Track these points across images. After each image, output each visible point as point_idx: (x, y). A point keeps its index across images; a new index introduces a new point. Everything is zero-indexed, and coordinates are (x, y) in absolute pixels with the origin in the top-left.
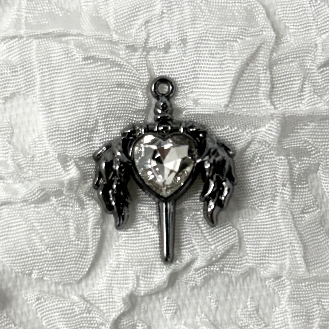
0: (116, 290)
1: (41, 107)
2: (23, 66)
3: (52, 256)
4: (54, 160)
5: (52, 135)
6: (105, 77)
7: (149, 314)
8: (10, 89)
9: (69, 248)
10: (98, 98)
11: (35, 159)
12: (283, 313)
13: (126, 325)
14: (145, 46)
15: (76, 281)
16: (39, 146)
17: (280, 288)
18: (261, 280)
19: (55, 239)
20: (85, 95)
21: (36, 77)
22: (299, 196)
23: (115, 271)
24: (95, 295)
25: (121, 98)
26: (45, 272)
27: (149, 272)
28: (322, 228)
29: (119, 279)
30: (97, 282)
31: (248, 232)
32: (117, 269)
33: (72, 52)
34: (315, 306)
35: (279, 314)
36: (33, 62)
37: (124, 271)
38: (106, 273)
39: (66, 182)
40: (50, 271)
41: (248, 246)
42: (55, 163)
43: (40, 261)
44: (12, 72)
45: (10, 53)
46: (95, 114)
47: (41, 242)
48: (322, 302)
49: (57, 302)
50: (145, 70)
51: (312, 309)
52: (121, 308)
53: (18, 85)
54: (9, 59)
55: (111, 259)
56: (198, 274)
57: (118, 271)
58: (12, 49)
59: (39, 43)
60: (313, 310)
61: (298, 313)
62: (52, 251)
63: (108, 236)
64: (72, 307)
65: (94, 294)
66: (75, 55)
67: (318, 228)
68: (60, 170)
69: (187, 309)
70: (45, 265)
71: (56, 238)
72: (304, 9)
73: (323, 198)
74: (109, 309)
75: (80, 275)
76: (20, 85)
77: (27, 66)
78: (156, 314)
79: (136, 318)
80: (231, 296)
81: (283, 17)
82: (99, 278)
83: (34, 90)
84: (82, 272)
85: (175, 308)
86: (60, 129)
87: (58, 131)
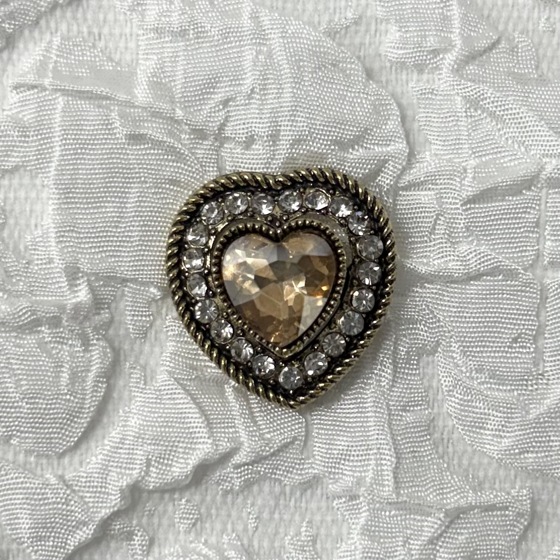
0: (112, 476)
1: (54, 193)
2: (38, 130)
3: (29, 411)
4: (58, 272)
5: (63, 236)
6: (155, 165)
7: (156, 520)
8: (13, 159)
9: (55, 404)
10: (139, 194)
11: (31, 267)
12: (350, 551)
13: (119, 529)
14: (220, 134)
15: (56, 453)
16: (40, 248)
17: (353, 514)
18: (328, 498)
19: (37, 387)
20: (121, 188)
21: (54, 150)
22: (403, 384)
23: (117, 448)
24: (81, 479)
25: (171, 201)
26: (15, 432)
27: (167, 456)
28: (428, 437)
29: (121, 460)
30: (88, 460)
31: (320, 424)
32: (120, 446)
33: (114, 123)
34: (399, 549)
35: (344, 551)
36: (55, 128)
37: (129, 449)
38: (104, 450)
39: (69, 307)
40: (22, 432)
41: (317, 445)
42: (59, 277)
43: (9, 415)
44: (21, 136)
45: (22, 109)
46: (130, 217)
47: (15, 388)
48: (409, 544)
49: (22, 480)
50: (213, 167)
51: (393, 552)
52: (116, 504)
53: (25, 156)
54: (20, 116)
55: (114, 430)
56: (237, 473)
57: (121, 448)
58: (27, 103)
59: (68, 101)
60: (395, 554)
61: (371, 553)
62: (31, 404)
63: (115, 395)
64: (43, 491)
65: (79, 476)
66: (116, 128)
67: (423, 436)
68: (65, 289)
69: (212, 522)
70: (16, 423)
71: (39, 385)
72: (457, 118)
73: (438, 394)
74: (98, 502)
75: (64, 445)
76: (29, 156)
77: (45, 131)
78: (165, 522)
79: (134, 522)
80: (280, 513)
81: (425, 125)
82: (92, 456)
83: (48, 167)
84: (68, 442)
85: (196, 516)
86: (76, 229)
87: (73, 231)
